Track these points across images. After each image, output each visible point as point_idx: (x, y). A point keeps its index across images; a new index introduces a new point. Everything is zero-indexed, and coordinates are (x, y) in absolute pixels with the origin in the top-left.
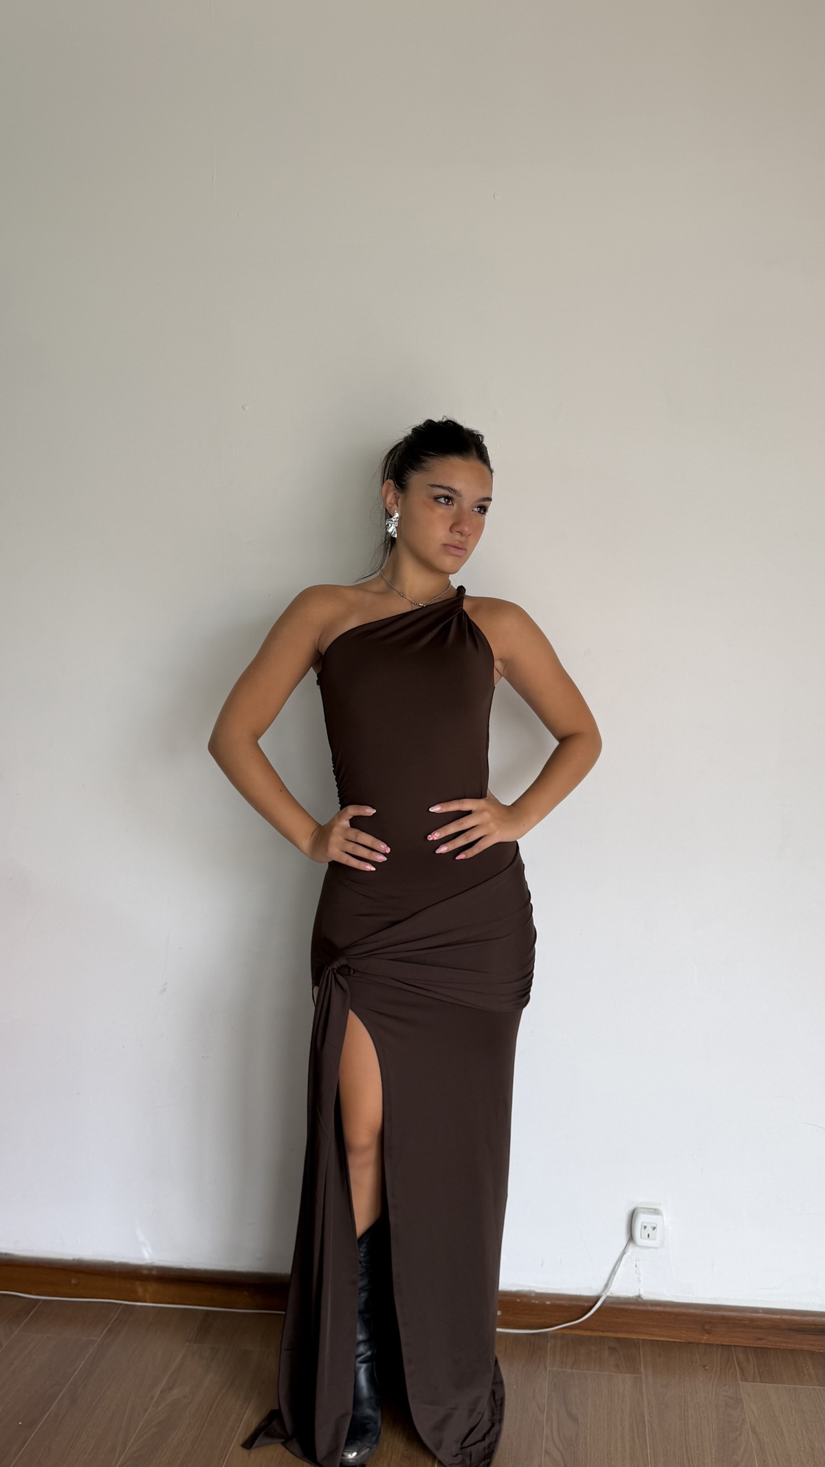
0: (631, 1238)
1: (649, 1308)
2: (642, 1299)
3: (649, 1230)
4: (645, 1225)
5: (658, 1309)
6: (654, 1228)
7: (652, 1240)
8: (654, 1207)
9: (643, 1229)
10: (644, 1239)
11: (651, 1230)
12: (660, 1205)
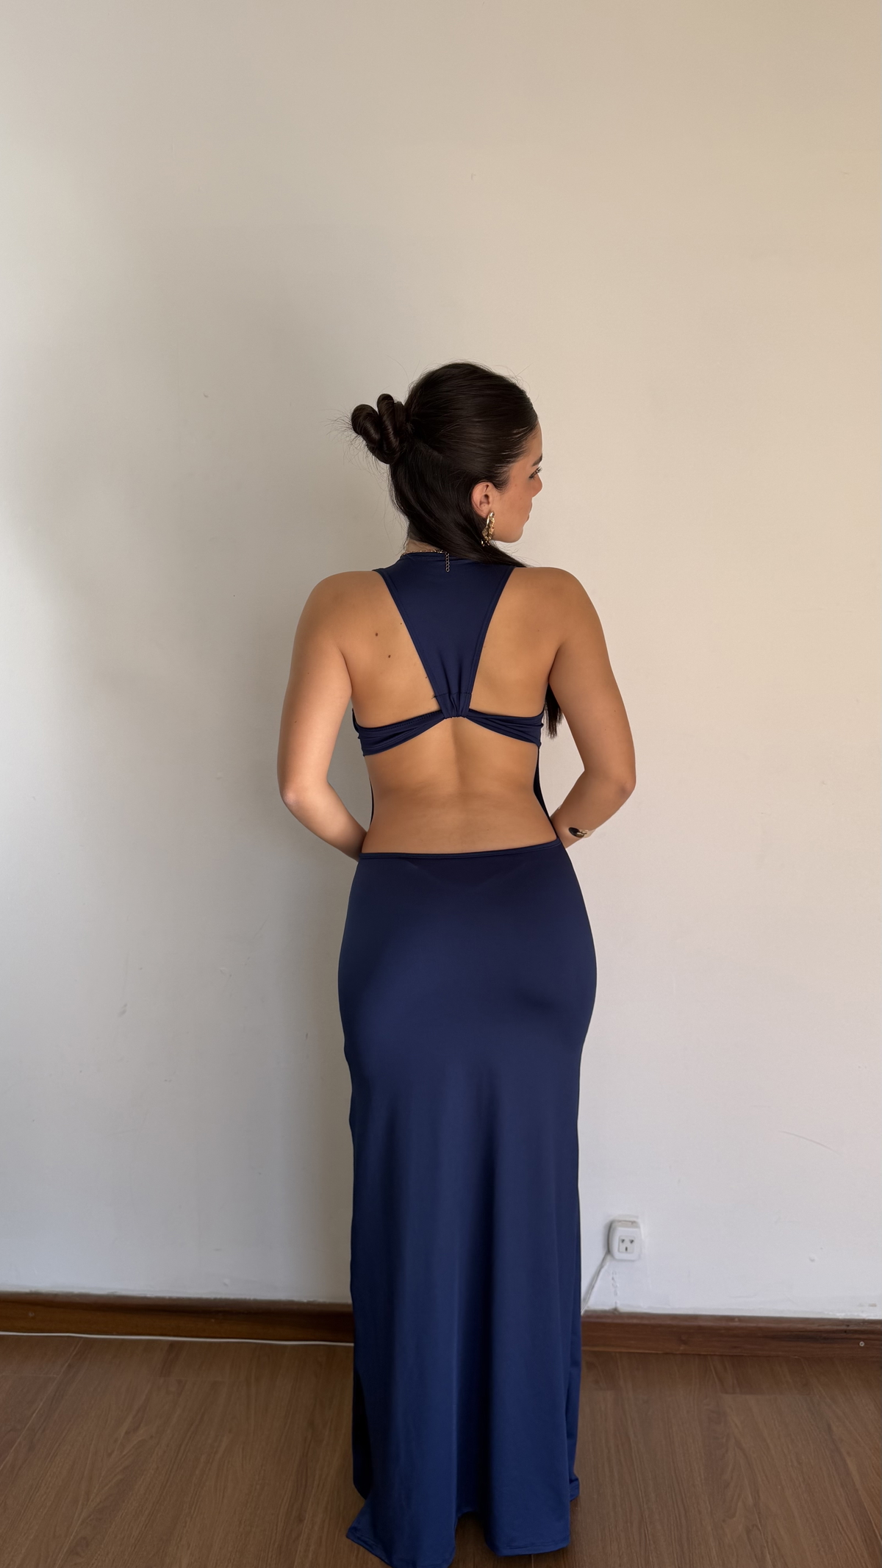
0: (609, 1251)
1: (627, 1321)
2: (616, 1312)
3: (627, 1244)
4: (623, 1238)
5: (635, 1321)
6: (632, 1242)
7: (629, 1253)
8: (631, 1219)
9: (621, 1244)
10: (622, 1252)
11: (629, 1243)
12: (637, 1217)
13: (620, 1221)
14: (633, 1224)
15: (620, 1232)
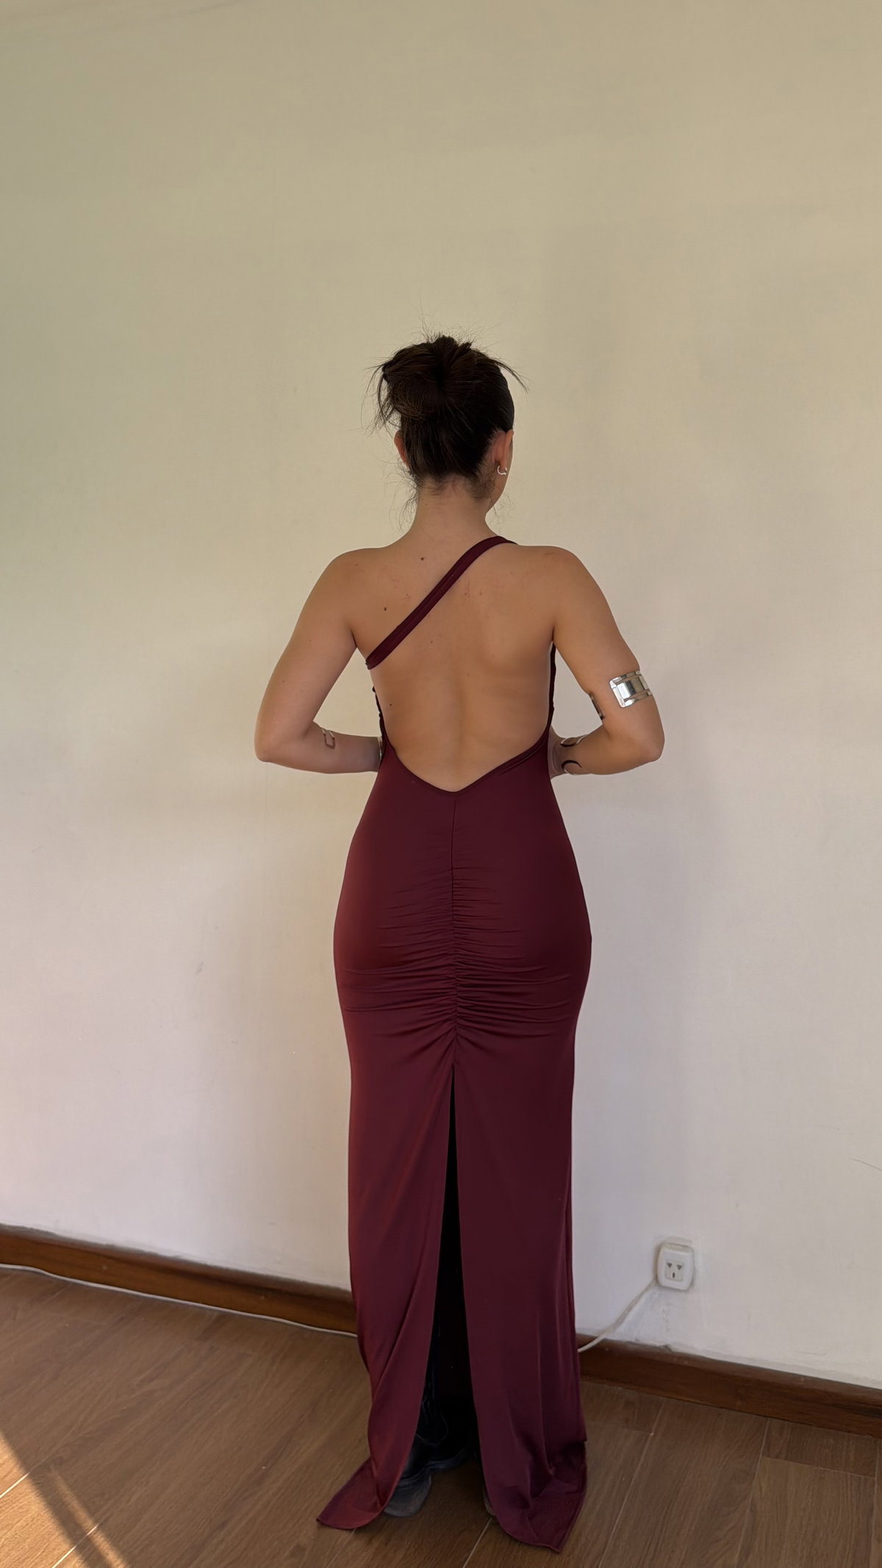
0: (656, 1278)
1: (676, 1360)
2: (670, 1350)
3: (674, 1269)
4: (670, 1262)
5: (686, 1363)
6: (680, 1267)
7: (677, 1281)
8: (684, 1244)
9: (667, 1266)
10: (669, 1279)
11: (677, 1268)
12: (690, 1241)
13: (671, 1244)
14: (685, 1248)
15: (667, 1254)
